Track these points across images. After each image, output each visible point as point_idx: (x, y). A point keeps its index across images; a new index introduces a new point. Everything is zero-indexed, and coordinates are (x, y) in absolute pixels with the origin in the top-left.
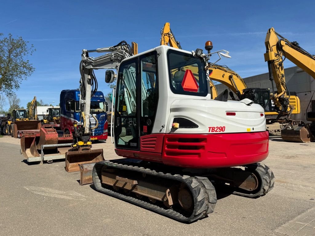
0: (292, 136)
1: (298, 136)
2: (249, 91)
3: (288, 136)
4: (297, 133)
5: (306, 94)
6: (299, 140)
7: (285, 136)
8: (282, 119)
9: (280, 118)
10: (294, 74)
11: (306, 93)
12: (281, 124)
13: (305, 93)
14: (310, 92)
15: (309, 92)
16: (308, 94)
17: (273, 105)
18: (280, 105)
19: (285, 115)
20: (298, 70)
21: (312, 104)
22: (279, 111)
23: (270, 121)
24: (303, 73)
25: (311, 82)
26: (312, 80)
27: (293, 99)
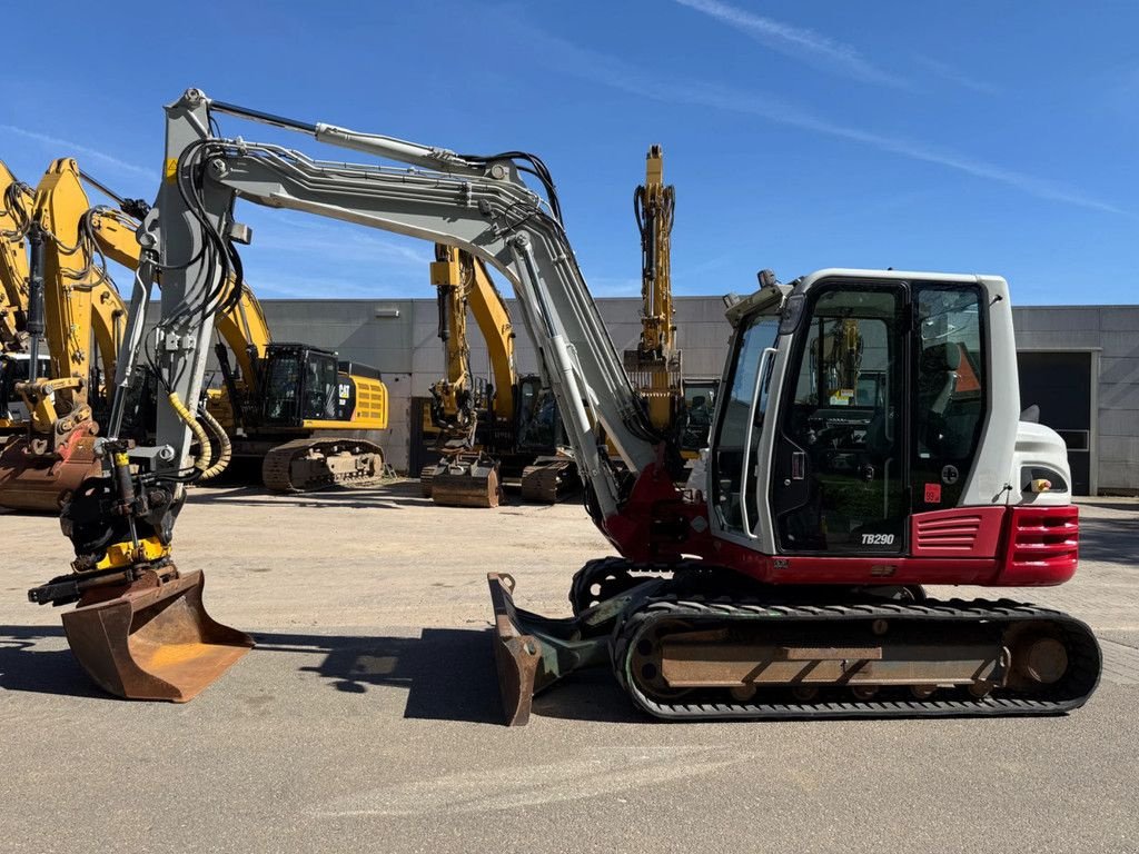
0: (465, 492)
1: (481, 492)
2: (292, 351)
3: (454, 492)
4: (482, 483)
5: (397, 380)
6: (482, 502)
7: (444, 491)
8: (453, 447)
9: (447, 444)
10: (366, 320)
11: (398, 376)
12: (358, 458)
13: (395, 376)
14: (410, 374)
15: (407, 376)
16: (405, 380)
17: (342, 402)
18: (457, 409)
19: (462, 436)
20: (382, 310)
21: (412, 407)
22: (450, 426)
23: (336, 448)
24: (394, 321)
25: (413, 350)
26: (416, 343)
27: (374, 388)
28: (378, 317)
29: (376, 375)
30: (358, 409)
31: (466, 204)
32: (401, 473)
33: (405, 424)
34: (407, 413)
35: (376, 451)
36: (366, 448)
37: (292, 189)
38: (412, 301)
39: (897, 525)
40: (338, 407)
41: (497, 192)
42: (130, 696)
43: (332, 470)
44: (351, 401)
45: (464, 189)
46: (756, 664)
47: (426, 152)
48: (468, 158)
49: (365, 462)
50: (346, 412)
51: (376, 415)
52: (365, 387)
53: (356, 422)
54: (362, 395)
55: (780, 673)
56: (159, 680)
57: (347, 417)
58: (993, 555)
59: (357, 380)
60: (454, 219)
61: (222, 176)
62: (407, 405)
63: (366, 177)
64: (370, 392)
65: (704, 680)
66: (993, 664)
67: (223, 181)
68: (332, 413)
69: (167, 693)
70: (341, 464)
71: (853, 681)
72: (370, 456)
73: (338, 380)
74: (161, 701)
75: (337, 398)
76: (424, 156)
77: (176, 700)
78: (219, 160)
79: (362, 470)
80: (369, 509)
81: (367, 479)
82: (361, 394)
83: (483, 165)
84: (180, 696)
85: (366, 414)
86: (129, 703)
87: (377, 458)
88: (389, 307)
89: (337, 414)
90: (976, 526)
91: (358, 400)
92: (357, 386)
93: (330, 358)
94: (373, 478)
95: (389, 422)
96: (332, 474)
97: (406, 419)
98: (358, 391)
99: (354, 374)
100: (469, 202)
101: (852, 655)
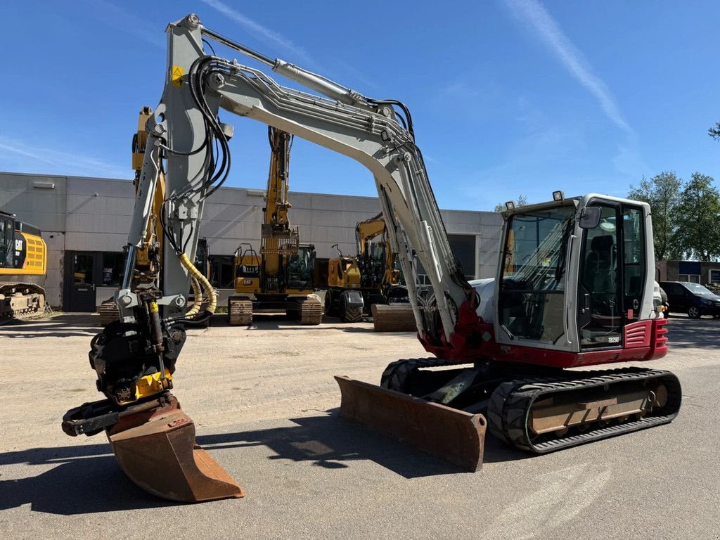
5: (52, 237)
11: (53, 234)
13: (50, 234)
14: (64, 233)
15: (61, 234)
16: (59, 237)
17: (17, 254)
18: (148, 261)
19: (150, 281)
20: (38, 183)
21: (65, 257)
22: (142, 274)
23: (14, 290)
24: (51, 192)
25: (66, 214)
26: (69, 210)
27: (39, 243)
28: (35, 187)
29: (37, 232)
30: (27, 259)
31: (371, 131)
32: (56, 309)
33: (58, 271)
34: (61, 263)
35: (40, 292)
36: (33, 289)
37: (268, 104)
38: (66, 178)
39: (620, 331)
40: (15, 258)
41: (385, 124)
42: (198, 500)
43: (12, 307)
44: (23, 253)
45: (370, 120)
46: (568, 415)
47: (345, 93)
48: (369, 101)
49: (34, 300)
50: (19, 262)
51: (38, 264)
52: (32, 242)
53: (27, 269)
54: (32, 249)
55: (577, 418)
56: (222, 483)
57: (20, 266)
58: (649, 344)
59: (27, 236)
60: (362, 140)
61: (221, 86)
62: (61, 256)
63: (314, 104)
64: (35, 246)
65: (549, 427)
66: (646, 400)
67: (219, 91)
68: (11, 263)
69: (230, 492)
70: (19, 302)
71: (602, 418)
72: (35, 295)
73: (15, 237)
74: (224, 499)
75: (14, 250)
76: (343, 94)
77: (238, 496)
78: (219, 75)
79: (31, 307)
80: (71, 337)
81: (33, 314)
82: (29, 247)
83: (376, 107)
84: (239, 492)
85: (32, 263)
86: (200, 505)
87: (41, 297)
88: (46, 180)
89: (14, 263)
90: (644, 330)
91: (28, 252)
92: (27, 242)
93: (10, 218)
94: (38, 313)
95: (47, 269)
96: (12, 311)
97: (59, 267)
98: (28, 245)
99: (23, 231)
100: (373, 129)
101: (601, 403)
